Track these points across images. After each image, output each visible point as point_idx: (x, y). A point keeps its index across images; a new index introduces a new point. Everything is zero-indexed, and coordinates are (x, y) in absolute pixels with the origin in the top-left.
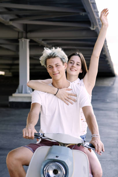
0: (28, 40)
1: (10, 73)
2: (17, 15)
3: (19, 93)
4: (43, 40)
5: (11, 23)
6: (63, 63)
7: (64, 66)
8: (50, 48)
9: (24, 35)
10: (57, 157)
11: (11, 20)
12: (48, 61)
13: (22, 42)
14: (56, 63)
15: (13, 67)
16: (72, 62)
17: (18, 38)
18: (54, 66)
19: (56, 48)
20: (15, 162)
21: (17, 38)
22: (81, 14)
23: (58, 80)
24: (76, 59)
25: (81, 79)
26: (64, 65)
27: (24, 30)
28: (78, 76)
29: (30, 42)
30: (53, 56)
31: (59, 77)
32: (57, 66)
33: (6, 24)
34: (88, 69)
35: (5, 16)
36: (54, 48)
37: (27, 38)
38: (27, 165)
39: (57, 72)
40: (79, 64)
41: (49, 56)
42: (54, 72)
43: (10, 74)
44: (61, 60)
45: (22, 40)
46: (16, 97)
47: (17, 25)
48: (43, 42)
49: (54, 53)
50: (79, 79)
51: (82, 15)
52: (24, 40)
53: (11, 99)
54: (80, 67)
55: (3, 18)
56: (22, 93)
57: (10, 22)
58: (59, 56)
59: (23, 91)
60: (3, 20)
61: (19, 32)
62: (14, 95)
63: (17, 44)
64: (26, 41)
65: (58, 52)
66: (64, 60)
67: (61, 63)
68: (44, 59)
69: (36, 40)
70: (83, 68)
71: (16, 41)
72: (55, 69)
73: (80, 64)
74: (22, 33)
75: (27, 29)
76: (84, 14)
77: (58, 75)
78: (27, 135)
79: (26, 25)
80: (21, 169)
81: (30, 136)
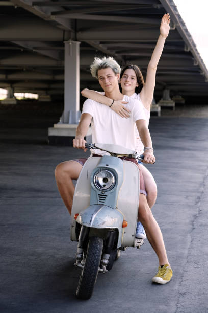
0: (78, 43)
1: (49, 96)
2: (64, 7)
3: (64, 123)
4: (101, 43)
5: (53, 18)
6: (116, 73)
7: (116, 77)
8: (101, 58)
9: (73, 34)
10: (107, 165)
11: (53, 14)
12: (99, 72)
13: (70, 45)
14: (108, 74)
15: (53, 86)
16: (126, 76)
17: (64, 40)
18: (106, 77)
19: (107, 58)
20: (64, 174)
21: (62, 40)
22: (155, 7)
23: (111, 92)
24: (131, 72)
25: (137, 94)
26: (116, 75)
27: (72, 28)
28: (134, 91)
29: (81, 46)
30: (104, 66)
31: (111, 89)
32: (109, 77)
33: (46, 19)
34: (145, 82)
35: (44, 8)
36: (105, 58)
37: (76, 40)
38: (76, 179)
39: (109, 84)
40: (133, 77)
41: (99, 67)
42: (105, 83)
43: (47, 98)
44: (113, 70)
45: (69, 43)
46: (59, 129)
47: (63, 21)
48: (101, 45)
49: (105, 63)
50: (135, 94)
51: (157, 7)
52: (72, 43)
53: (52, 132)
54: (135, 81)
55: (42, 11)
56: (68, 123)
57: (52, 16)
58: (111, 66)
59: (70, 121)
60: (42, 13)
61: (64, 31)
62: (56, 126)
63: (61, 48)
64: (76, 44)
65: (110, 62)
66: (116, 70)
67: (113, 74)
68: (95, 70)
69: (91, 43)
70: (139, 81)
71: (60, 44)
72: (107, 80)
73: (135, 78)
74: (70, 31)
75: (77, 27)
76: (159, 6)
77: (110, 86)
78: (78, 146)
79: (76, 20)
80: (70, 182)
81: (81, 146)
